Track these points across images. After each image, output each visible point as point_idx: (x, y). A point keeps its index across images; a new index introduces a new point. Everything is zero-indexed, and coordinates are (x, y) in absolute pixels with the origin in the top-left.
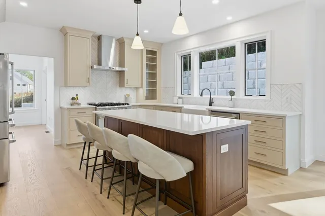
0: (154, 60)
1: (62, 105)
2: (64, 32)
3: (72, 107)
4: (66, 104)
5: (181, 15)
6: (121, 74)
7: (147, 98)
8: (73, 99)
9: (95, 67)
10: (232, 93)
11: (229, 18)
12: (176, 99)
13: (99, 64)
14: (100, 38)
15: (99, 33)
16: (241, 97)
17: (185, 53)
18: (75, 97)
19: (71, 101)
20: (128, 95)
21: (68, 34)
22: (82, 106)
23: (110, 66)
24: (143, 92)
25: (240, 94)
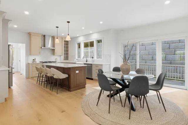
0: (67, 44)
1: (29, 62)
2: (29, 34)
3: (33, 63)
4: (30, 62)
5: (68, 35)
6: (53, 50)
7: (65, 59)
8: (33, 60)
9: (43, 47)
10: (93, 58)
11: (91, 32)
12: (75, 60)
13: (44, 46)
14: (44, 36)
15: (44, 34)
16: (95, 59)
17: (79, 42)
18: (34, 59)
19: (33, 61)
20: (57, 59)
21: (32, 35)
22: (37, 63)
23: (49, 47)
24: (63, 57)
25: (95, 58)
